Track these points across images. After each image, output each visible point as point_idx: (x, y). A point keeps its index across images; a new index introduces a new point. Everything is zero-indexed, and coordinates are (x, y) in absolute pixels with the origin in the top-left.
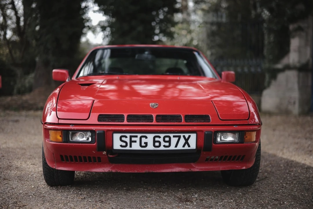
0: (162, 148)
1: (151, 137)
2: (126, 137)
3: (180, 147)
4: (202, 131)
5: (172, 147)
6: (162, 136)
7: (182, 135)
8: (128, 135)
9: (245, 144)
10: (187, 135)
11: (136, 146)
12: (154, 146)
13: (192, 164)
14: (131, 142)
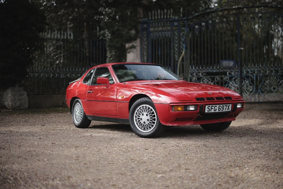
0: (221, 111)
1: (218, 106)
2: (210, 107)
3: (226, 110)
4: (233, 103)
5: (224, 111)
6: (221, 105)
7: (227, 105)
8: (210, 106)
9: (243, 108)
10: (229, 105)
11: (213, 111)
12: (219, 110)
13: (220, 119)
14: (211, 109)
